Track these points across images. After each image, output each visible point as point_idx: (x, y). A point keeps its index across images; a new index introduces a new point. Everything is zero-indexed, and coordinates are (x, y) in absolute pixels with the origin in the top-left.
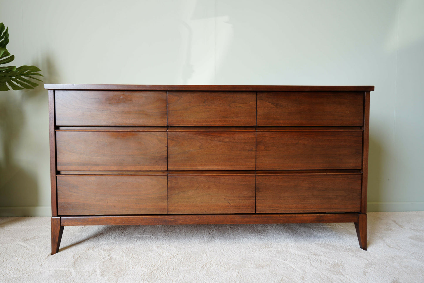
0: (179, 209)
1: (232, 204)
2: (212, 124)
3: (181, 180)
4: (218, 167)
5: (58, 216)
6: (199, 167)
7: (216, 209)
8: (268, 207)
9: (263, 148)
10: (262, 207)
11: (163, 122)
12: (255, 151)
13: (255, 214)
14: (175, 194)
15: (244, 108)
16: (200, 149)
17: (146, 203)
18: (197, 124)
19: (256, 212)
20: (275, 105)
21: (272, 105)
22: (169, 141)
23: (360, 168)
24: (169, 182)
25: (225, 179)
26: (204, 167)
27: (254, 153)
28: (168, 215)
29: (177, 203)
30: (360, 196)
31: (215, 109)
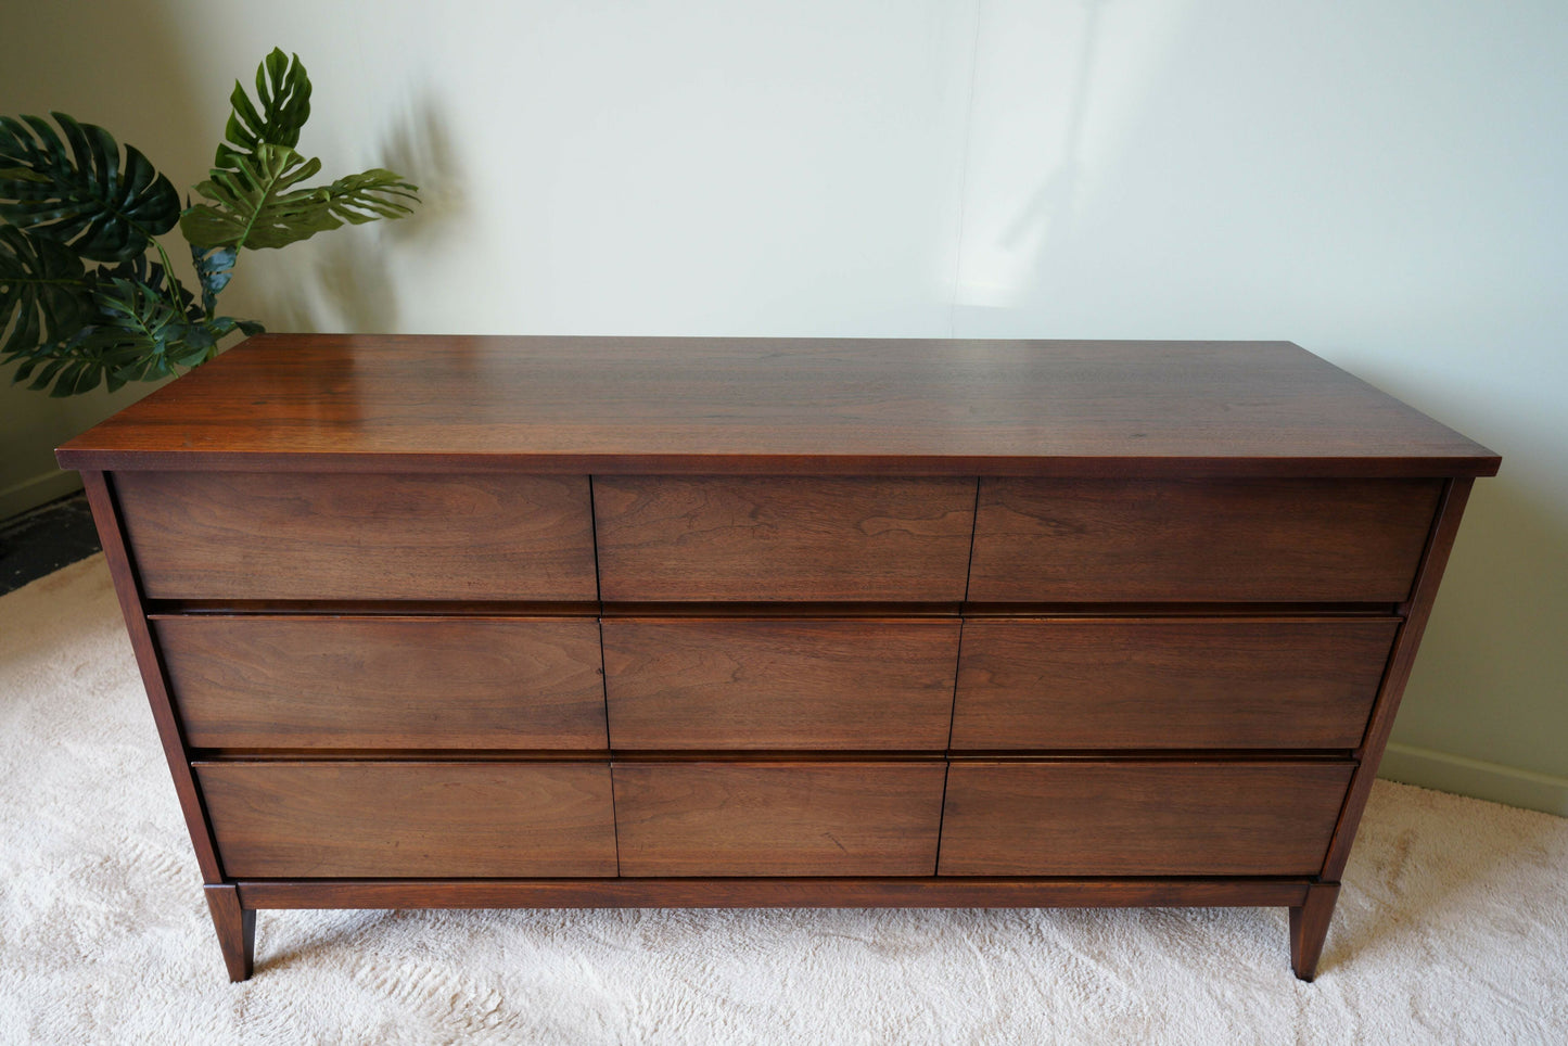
0: (657, 864)
1: (851, 850)
2: (783, 596)
3: (662, 779)
4: (802, 741)
5: (226, 879)
6: (729, 741)
7: (795, 864)
8: (984, 859)
9: (984, 677)
10: (963, 859)
11: (584, 590)
12: (953, 689)
13: (935, 878)
14: (643, 821)
15: (918, 536)
16: (736, 680)
17: (539, 846)
18: (724, 597)
19: (939, 874)
20: (1054, 524)
21: (1040, 524)
22: (610, 655)
23: (1356, 745)
24: (617, 786)
25: (830, 776)
26: (752, 740)
27: (945, 696)
28: (619, 879)
29: (650, 846)
30: (1331, 831)
31: (798, 538)
